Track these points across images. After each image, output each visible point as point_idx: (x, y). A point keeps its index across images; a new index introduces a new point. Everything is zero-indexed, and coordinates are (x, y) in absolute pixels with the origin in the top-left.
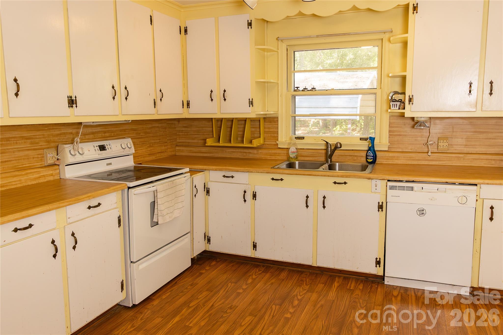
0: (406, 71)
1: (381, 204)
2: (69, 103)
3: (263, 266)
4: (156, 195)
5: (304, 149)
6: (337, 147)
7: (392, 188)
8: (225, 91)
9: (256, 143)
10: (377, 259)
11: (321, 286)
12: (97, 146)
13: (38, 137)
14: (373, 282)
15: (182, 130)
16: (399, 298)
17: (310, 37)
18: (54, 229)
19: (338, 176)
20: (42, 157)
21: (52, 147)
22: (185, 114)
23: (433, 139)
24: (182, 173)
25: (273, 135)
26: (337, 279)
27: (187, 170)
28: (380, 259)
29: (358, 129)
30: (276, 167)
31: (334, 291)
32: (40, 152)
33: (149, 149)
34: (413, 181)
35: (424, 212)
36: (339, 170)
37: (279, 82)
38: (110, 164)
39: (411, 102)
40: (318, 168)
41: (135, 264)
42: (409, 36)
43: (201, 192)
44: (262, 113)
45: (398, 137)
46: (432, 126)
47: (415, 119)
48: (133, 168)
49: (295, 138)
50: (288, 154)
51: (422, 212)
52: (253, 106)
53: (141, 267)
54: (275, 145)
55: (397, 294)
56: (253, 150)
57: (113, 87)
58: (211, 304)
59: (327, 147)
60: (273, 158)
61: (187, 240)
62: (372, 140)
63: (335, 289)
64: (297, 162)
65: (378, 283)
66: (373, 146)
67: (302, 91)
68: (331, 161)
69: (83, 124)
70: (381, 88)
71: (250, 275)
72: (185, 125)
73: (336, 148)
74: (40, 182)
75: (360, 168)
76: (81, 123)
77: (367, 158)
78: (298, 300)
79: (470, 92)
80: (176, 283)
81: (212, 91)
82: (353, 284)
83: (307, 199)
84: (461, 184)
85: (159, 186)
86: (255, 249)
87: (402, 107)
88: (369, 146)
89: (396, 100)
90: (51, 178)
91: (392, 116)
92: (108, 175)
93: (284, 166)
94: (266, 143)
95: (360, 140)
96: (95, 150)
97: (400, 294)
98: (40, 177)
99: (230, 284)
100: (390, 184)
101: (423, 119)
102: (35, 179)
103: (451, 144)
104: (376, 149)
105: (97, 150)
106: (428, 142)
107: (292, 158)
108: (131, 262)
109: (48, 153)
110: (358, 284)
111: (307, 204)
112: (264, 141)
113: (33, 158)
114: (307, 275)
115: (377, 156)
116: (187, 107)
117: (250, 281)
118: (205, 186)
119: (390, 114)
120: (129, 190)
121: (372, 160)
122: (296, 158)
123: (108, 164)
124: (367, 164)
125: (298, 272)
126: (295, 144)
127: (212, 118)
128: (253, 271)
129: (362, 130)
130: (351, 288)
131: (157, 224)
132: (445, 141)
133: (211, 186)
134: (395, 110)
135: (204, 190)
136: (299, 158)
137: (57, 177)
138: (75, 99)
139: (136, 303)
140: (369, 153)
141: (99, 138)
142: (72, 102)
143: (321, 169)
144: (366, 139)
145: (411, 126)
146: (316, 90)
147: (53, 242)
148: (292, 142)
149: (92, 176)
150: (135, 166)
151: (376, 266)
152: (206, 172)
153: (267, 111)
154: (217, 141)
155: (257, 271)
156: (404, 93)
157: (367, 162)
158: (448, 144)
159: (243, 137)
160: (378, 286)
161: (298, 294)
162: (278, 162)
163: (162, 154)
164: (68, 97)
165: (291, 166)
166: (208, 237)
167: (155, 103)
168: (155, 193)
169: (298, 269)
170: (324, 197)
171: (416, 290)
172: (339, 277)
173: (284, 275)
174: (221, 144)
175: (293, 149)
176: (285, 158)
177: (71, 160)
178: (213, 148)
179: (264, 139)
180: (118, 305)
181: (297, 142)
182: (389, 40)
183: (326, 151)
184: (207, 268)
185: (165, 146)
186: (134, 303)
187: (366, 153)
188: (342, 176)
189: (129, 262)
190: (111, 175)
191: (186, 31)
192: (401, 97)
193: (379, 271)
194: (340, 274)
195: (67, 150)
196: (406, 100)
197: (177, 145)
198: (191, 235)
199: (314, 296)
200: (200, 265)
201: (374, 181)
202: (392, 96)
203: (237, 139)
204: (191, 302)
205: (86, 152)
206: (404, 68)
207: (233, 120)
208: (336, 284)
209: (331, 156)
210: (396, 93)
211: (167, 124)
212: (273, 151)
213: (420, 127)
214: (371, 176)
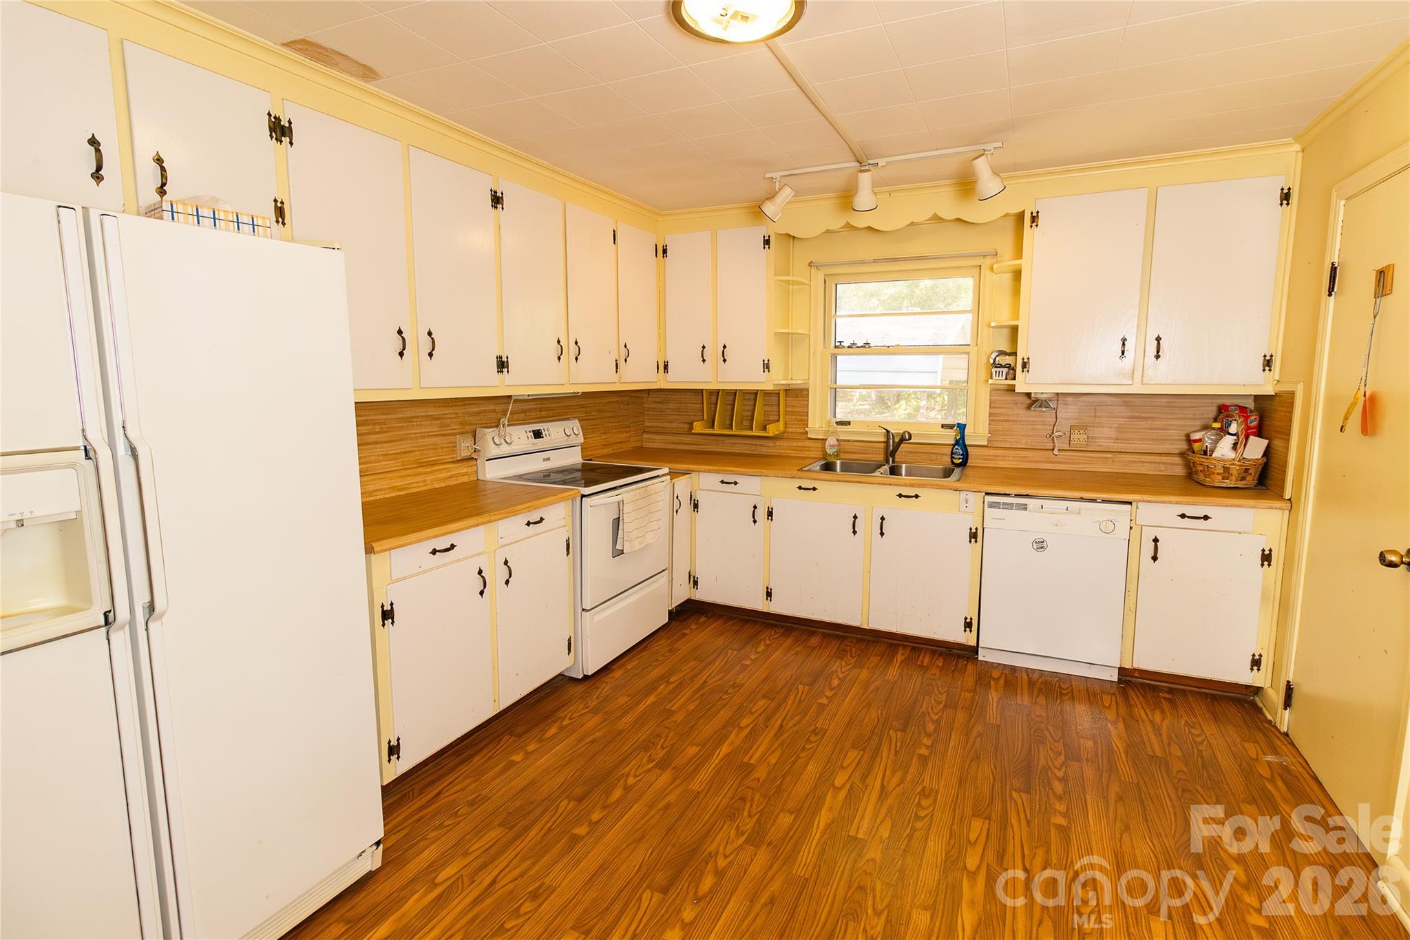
0: (1018, 320)
1: (974, 531)
2: (498, 367)
3: (782, 627)
4: (621, 508)
5: (849, 441)
6: (904, 438)
7: (992, 505)
8: (725, 347)
9: (772, 430)
10: (966, 618)
11: (874, 660)
12: (530, 432)
13: (448, 416)
14: (959, 656)
15: (653, 408)
16: (1002, 682)
17: (863, 262)
18: (482, 553)
19: (906, 485)
20: (453, 448)
21: (467, 433)
22: (662, 382)
23: (1062, 428)
24: (658, 476)
25: (798, 417)
26: (900, 649)
27: (666, 470)
28: (971, 619)
29: (938, 408)
30: (805, 469)
31: (897, 666)
32: (448, 439)
33: (603, 437)
34: (1027, 495)
35: (1045, 544)
36: (906, 475)
37: (811, 333)
38: (548, 459)
39: (1025, 367)
40: (873, 472)
41: (588, 613)
42: (1024, 263)
43: (686, 506)
44: (783, 382)
45: (1004, 423)
46: (1060, 406)
47: (1033, 395)
48: (580, 467)
49: (836, 423)
50: (824, 448)
51: (1040, 545)
52: (769, 371)
53: (597, 618)
54: (801, 433)
55: (999, 675)
56: (767, 441)
57: (559, 342)
58: (702, 681)
59: (888, 439)
60: (800, 454)
61: (663, 579)
62: (962, 428)
63: (898, 665)
64: (838, 462)
65: (968, 658)
66: (963, 438)
67: (849, 347)
68: (893, 461)
69: (513, 398)
70: (977, 345)
71: (761, 640)
72: (658, 400)
73: (902, 440)
74: (451, 484)
75: (941, 473)
76: (511, 396)
77: (952, 458)
78: (839, 679)
79: (1123, 353)
80: (646, 646)
81: (704, 347)
82: (927, 660)
83: (854, 521)
84: (1104, 501)
85: (627, 495)
86: (769, 598)
87: (1010, 376)
88: (956, 438)
89: (1000, 364)
90: (465, 479)
91: (994, 390)
92: (544, 476)
93: (818, 468)
94: (788, 430)
95: (942, 427)
96: (528, 438)
97: (1004, 676)
98: (450, 477)
99: (730, 651)
100: (989, 499)
101: (1044, 396)
102: (444, 479)
103: (1092, 437)
104: (967, 443)
105: (530, 437)
106: (1053, 433)
107: (830, 455)
108: (583, 610)
109: (462, 441)
110: (935, 659)
111: (854, 528)
112: (786, 427)
113: (442, 448)
114: (852, 642)
115: (969, 453)
116: (665, 372)
117: (761, 648)
118: (691, 496)
119: (992, 386)
120: (583, 499)
121: (961, 460)
122: (837, 455)
123: (544, 460)
124: (952, 466)
125: (837, 636)
126: (835, 433)
127: (702, 390)
128: (766, 634)
129: (946, 408)
130: (925, 664)
131: (622, 552)
132: (1082, 432)
133: (699, 496)
134: (1000, 380)
135: (691, 504)
136: (842, 455)
137: (473, 478)
138: (506, 360)
139: (588, 672)
140: (957, 449)
141: (534, 419)
142: (502, 365)
143: (877, 473)
144: (951, 427)
145: (1025, 406)
146: (870, 347)
147: (480, 572)
148: (831, 429)
149: (524, 477)
150: (583, 463)
151: (965, 631)
152: (694, 475)
153: (792, 379)
154: (711, 424)
155: (773, 633)
156: (1014, 354)
157: (953, 463)
158: (1088, 437)
159: (752, 420)
160: (967, 662)
161: (839, 670)
162: (807, 462)
163: (622, 445)
164: (497, 358)
165: (828, 467)
166: (694, 577)
167: (617, 364)
168: (620, 505)
169: (838, 633)
170: (883, 519)
171: (1029, 670)
172: (905, 646)
173: (814, 641)
174: (717, 430)
175: (831, 441)
176: (819, 455)
177: (494, 451)
178: (703, 437)
179: (786, 424)
180: (560, 675)
181: (838, 430)
182: (992, 269)
183: (885, 444)
184: (694, 627)
185: (627, 432)
186: (585, 673)
187: (950, 450)
188: (912, 485)
189: (580, 610)
190: (549, 476)
191: (665, 251)
192: (1008, 360)
193: (969, 639)
194: (906, 641)
195: (489, 437)
196: (1017, 366)
197: (645, 432)
198: (669, 573)
199: (864, 674)
200: (683, 621)
201: (963, 494)
202: (995, 358)
203: (742, 423)
204: (671, 675)
205: (515, 438)
206: (1016, 313)
207: (736, 393)
208: (900, 657)
209: (893, 454)
210: (1001, 353)
211: (631, 397)
212: (800, 444)
213: (1040, 409)
214: (959, 485)
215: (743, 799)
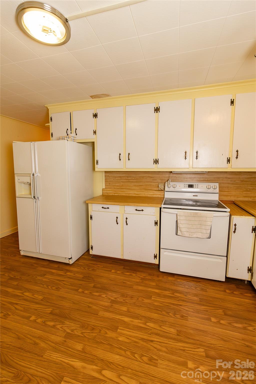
13: (156, 177)
20: (158, 186)
41: (161, 249)
57: (186, 152)
96: (185, 187)
105: (188, 187)
123: (194, 196)
137: (163, 196)
138: (158, 160)
142: (156, 162)
166: (252, 272)
167: (228, 160)
177: (167, 189)
195: (166, 185)
205: (178, 187)
215: (93, 329)
